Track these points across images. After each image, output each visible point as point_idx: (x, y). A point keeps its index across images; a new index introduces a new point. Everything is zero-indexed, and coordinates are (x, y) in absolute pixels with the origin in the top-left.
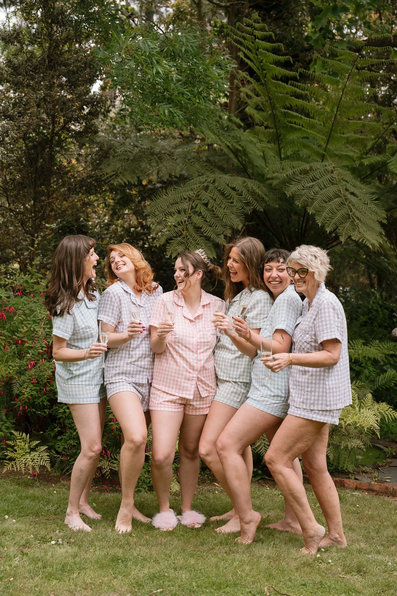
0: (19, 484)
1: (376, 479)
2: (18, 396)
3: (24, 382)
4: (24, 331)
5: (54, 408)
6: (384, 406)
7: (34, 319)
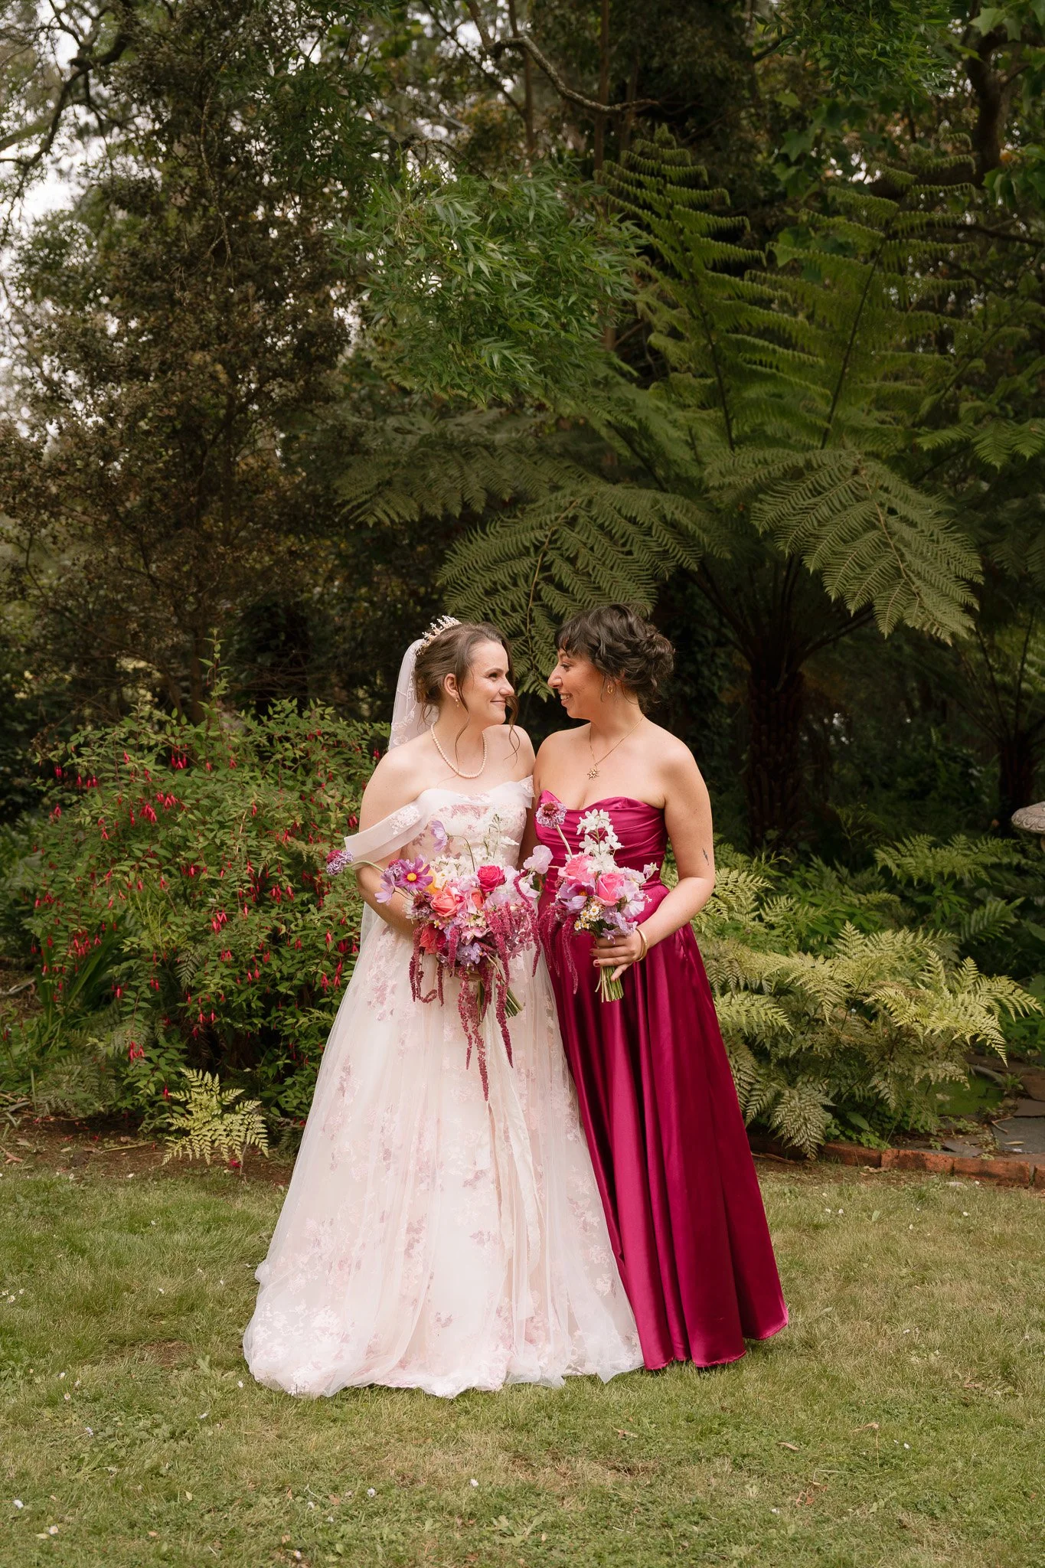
0: (204, 1188)
1: (991, 1148)
2: (192, 990)
3: (206, 960)
4: (200, 846)
5: (274, 1014)
6: (1003, 985)
7: (220, 818)
